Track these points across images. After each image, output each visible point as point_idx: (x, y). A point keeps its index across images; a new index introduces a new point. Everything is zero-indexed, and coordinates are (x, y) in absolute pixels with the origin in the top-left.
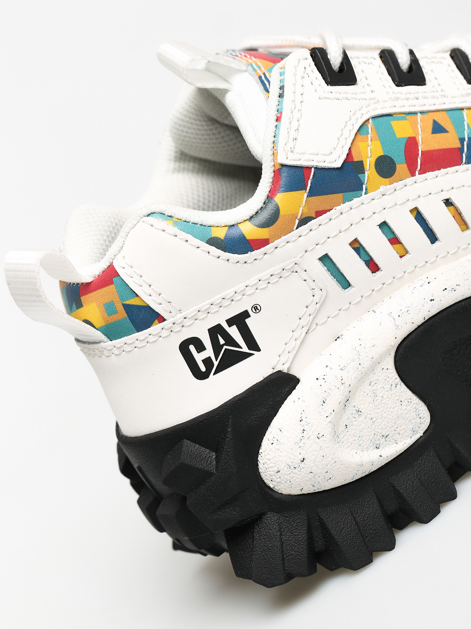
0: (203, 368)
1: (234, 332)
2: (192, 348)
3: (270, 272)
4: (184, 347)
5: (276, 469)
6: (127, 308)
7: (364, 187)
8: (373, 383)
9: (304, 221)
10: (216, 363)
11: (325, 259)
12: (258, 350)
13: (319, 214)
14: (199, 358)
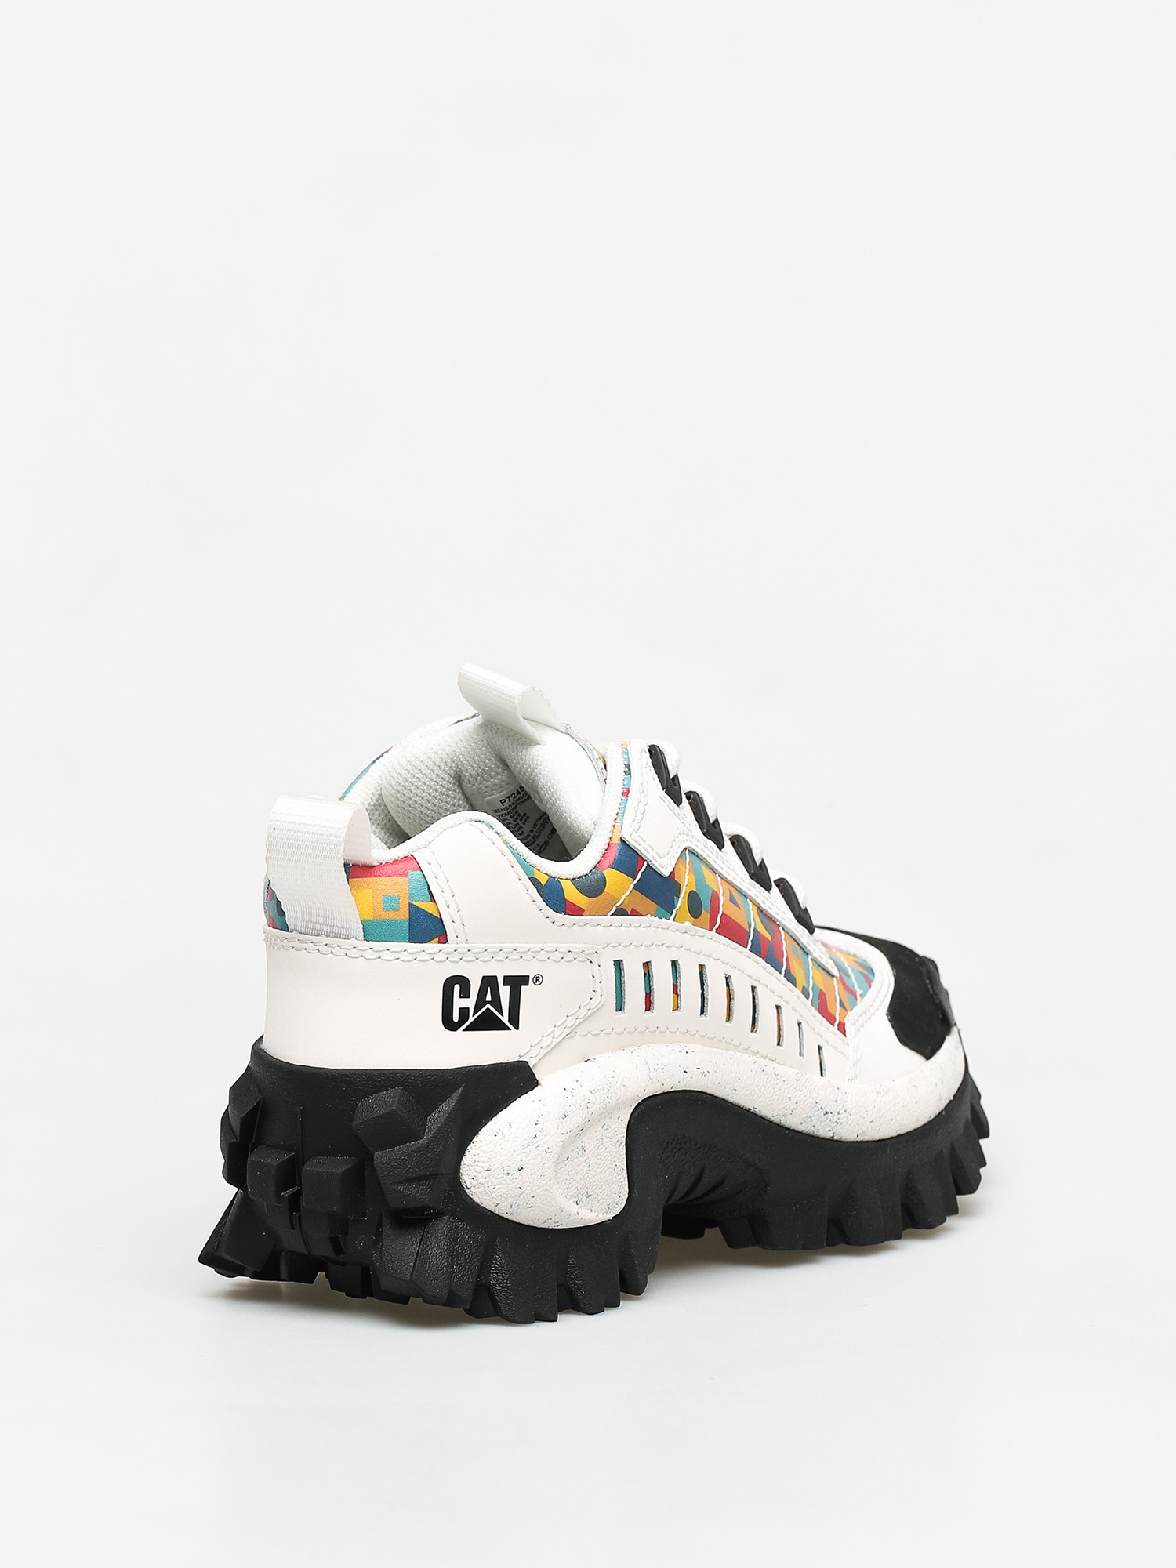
0: (456, 1018)
1: (505, 992)
2: (457, 988)
3: (569, 946)
4: (449, 984)
5: (487, 1166)
6: (414, 910)
7: (674, 912)
8: (605, 1127)
9: (620, 912)
10: (471, 1019)
11: (618, 964)
12: (517, 1028)
13: (634, 913)
14: (459, 1003)
